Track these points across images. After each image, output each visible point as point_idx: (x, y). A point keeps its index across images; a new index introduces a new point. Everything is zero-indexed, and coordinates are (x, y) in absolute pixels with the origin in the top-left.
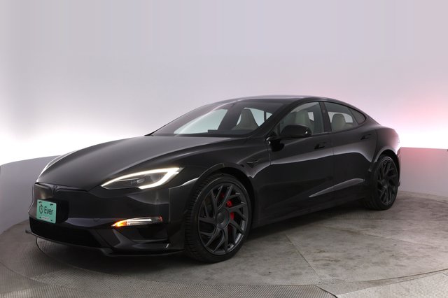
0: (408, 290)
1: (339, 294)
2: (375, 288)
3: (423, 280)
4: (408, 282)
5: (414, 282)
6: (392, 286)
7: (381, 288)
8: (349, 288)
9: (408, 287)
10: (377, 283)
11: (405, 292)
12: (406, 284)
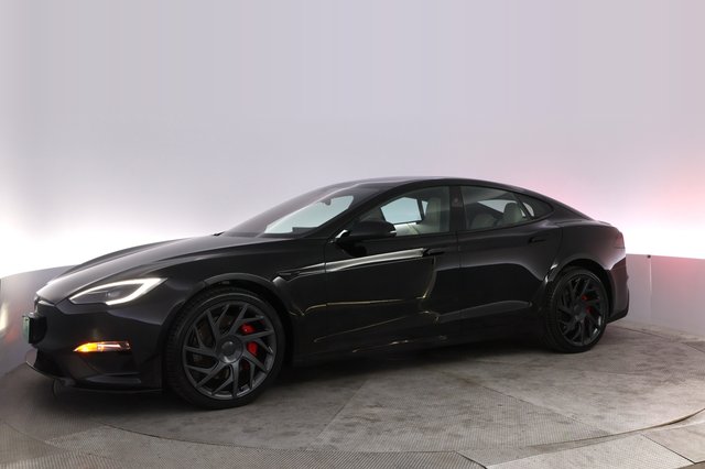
0: (590, 459)
1: (490, 464)
2: (542, 456)
3: (610, 444)
4: (591, 447)
5: (599, 447)
6: (567, 453)
7: (551, 456)
8: (504, 454)
9: (589, 454)
10: (544, 448)
11: (585, 462)
12: (588, 450)
